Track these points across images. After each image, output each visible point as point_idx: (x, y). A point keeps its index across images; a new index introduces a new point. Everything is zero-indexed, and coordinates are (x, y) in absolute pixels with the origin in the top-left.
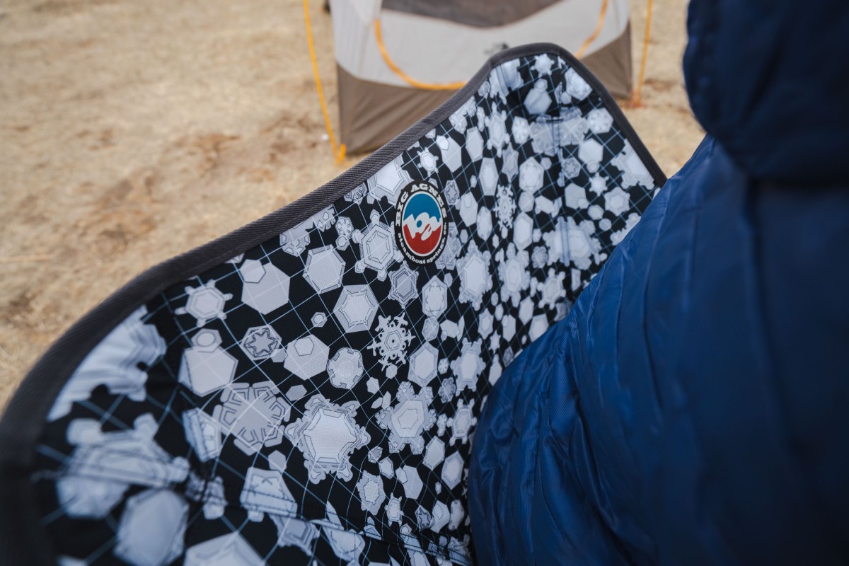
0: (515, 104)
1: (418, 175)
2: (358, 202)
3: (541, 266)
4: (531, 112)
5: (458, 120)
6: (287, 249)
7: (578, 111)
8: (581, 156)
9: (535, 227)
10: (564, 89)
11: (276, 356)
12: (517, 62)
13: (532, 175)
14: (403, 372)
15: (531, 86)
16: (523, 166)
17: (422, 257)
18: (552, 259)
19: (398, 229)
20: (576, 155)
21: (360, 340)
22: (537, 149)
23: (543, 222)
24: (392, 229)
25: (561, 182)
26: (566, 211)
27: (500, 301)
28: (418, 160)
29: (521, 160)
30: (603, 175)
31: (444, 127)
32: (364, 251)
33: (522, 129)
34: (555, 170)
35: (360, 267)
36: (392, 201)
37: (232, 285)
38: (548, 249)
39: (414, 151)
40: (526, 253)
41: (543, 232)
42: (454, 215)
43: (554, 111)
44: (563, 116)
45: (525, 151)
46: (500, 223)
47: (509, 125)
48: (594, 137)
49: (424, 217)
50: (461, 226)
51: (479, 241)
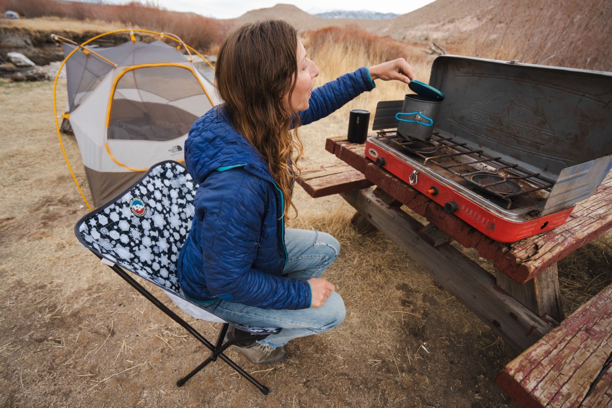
0: (163, 176)
1: (135, 196)
2: (120, 202)
3: (185, 218)
4: (169, 177)
5: (144, 182)
6: (106, 212)
7: (183, 175)
8: (187, 186)
9: (179, 207)
10: (176, 170)
11: (108, 234)
12: (160, 166)
13: (174, 194)
14: (141, 242)
15: (167, 171)
16: (171, 192)
17: (140, 215)
18: (188, 216)
19: (131, 208)
20: (185, 186)
21: (127, 233)
22: (173, 187)
23: (182, 206)
24: (129, 208)
25: (183, 194)
26: (188, 202)
27: (170, 228)
28: (135, 192)
29: (169, 190)
30: (195, 190)
31: (141, 184)
32: (123, 213)
33: (167, 182)
34: (181, 191)
35: (123, 216)
36: (128, 202)
37: (97, 219)
38: (185, 213)
39: (134, 190)
40: (178, 215)
41: (182, 208)
42: (147, 205)
43: (175, 176)
44: (178, 177)
45: (170, 188)
46: (165, 207)
47: (162, 182)
48: (189, 181)
49: (138, 205)
50: (151, 207)
51: (158, 211)
